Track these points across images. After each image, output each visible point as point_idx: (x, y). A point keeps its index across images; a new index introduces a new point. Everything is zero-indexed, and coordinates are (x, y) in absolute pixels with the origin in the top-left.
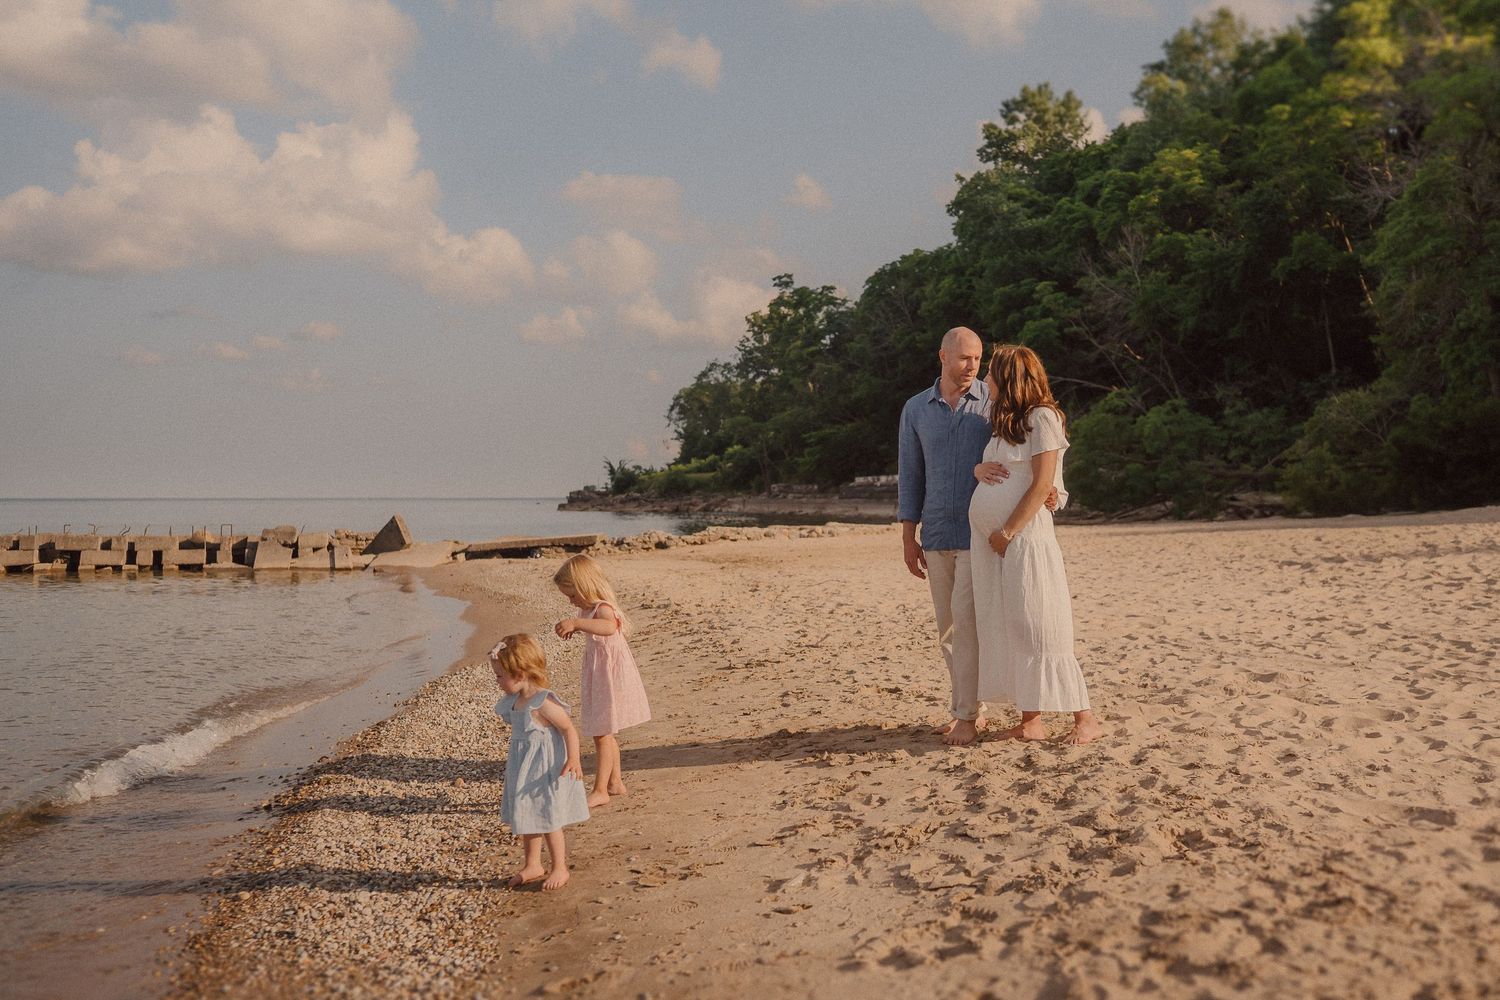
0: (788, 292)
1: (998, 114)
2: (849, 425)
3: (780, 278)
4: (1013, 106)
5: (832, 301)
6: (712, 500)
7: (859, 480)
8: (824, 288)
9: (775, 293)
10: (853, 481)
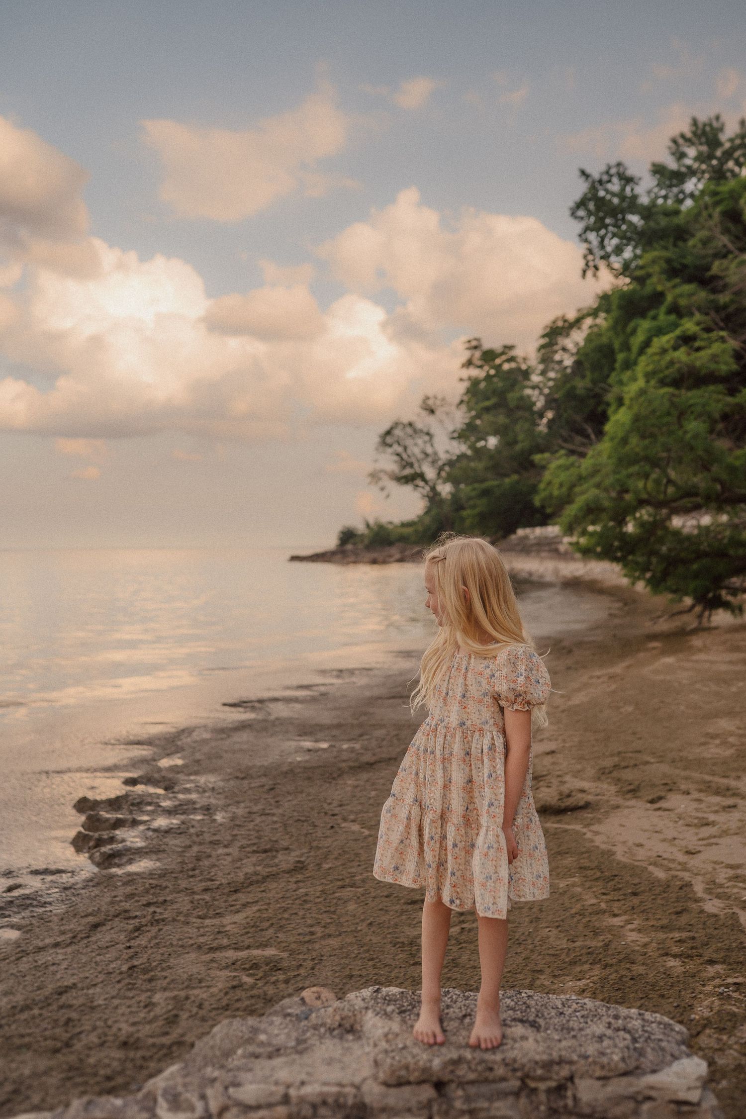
0: (478, 354)
1: (667, 152)
2: (515, 477)
3: (469, 341)
4: (681, 141)
5: (512, 359)
6: (408, 553)
7: (521, 532)
8: (506, 347)
9: (466, 355)
10: (514, 532)
